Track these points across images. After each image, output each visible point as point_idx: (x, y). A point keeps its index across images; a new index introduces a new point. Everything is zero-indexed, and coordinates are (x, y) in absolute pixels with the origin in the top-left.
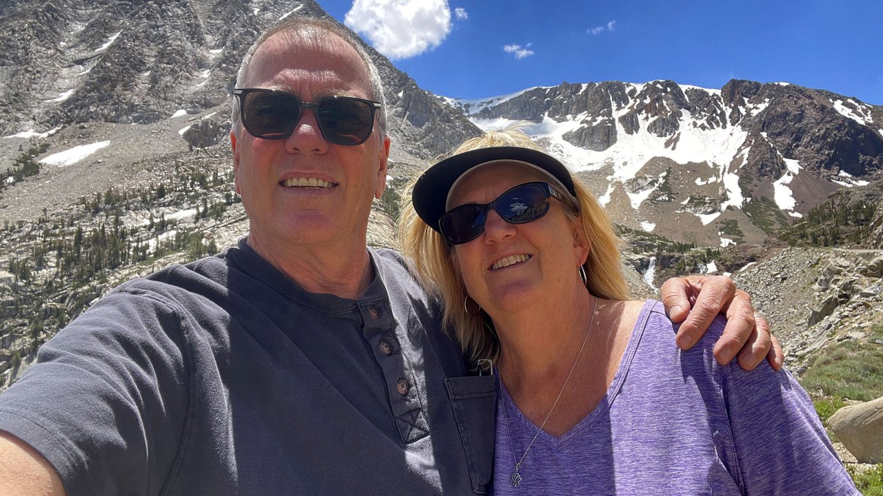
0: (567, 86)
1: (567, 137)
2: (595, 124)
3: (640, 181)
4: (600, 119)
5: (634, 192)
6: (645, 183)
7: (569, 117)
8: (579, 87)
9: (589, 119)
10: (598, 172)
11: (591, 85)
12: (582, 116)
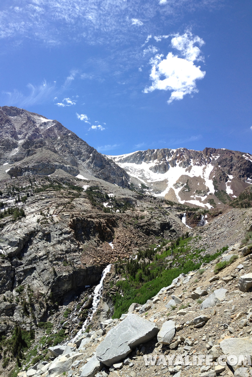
0: (150, 150)
1: (151, 169)
2: (160, 164)
3: (178, 184)
4: (162, 162)
5: (176, 188)
6: (180, 185)
7: (151, 161)
8: (154, 151)
9: (158, 162)
10: (163, 182)
11: (158, 150)
12: (156, 161)
